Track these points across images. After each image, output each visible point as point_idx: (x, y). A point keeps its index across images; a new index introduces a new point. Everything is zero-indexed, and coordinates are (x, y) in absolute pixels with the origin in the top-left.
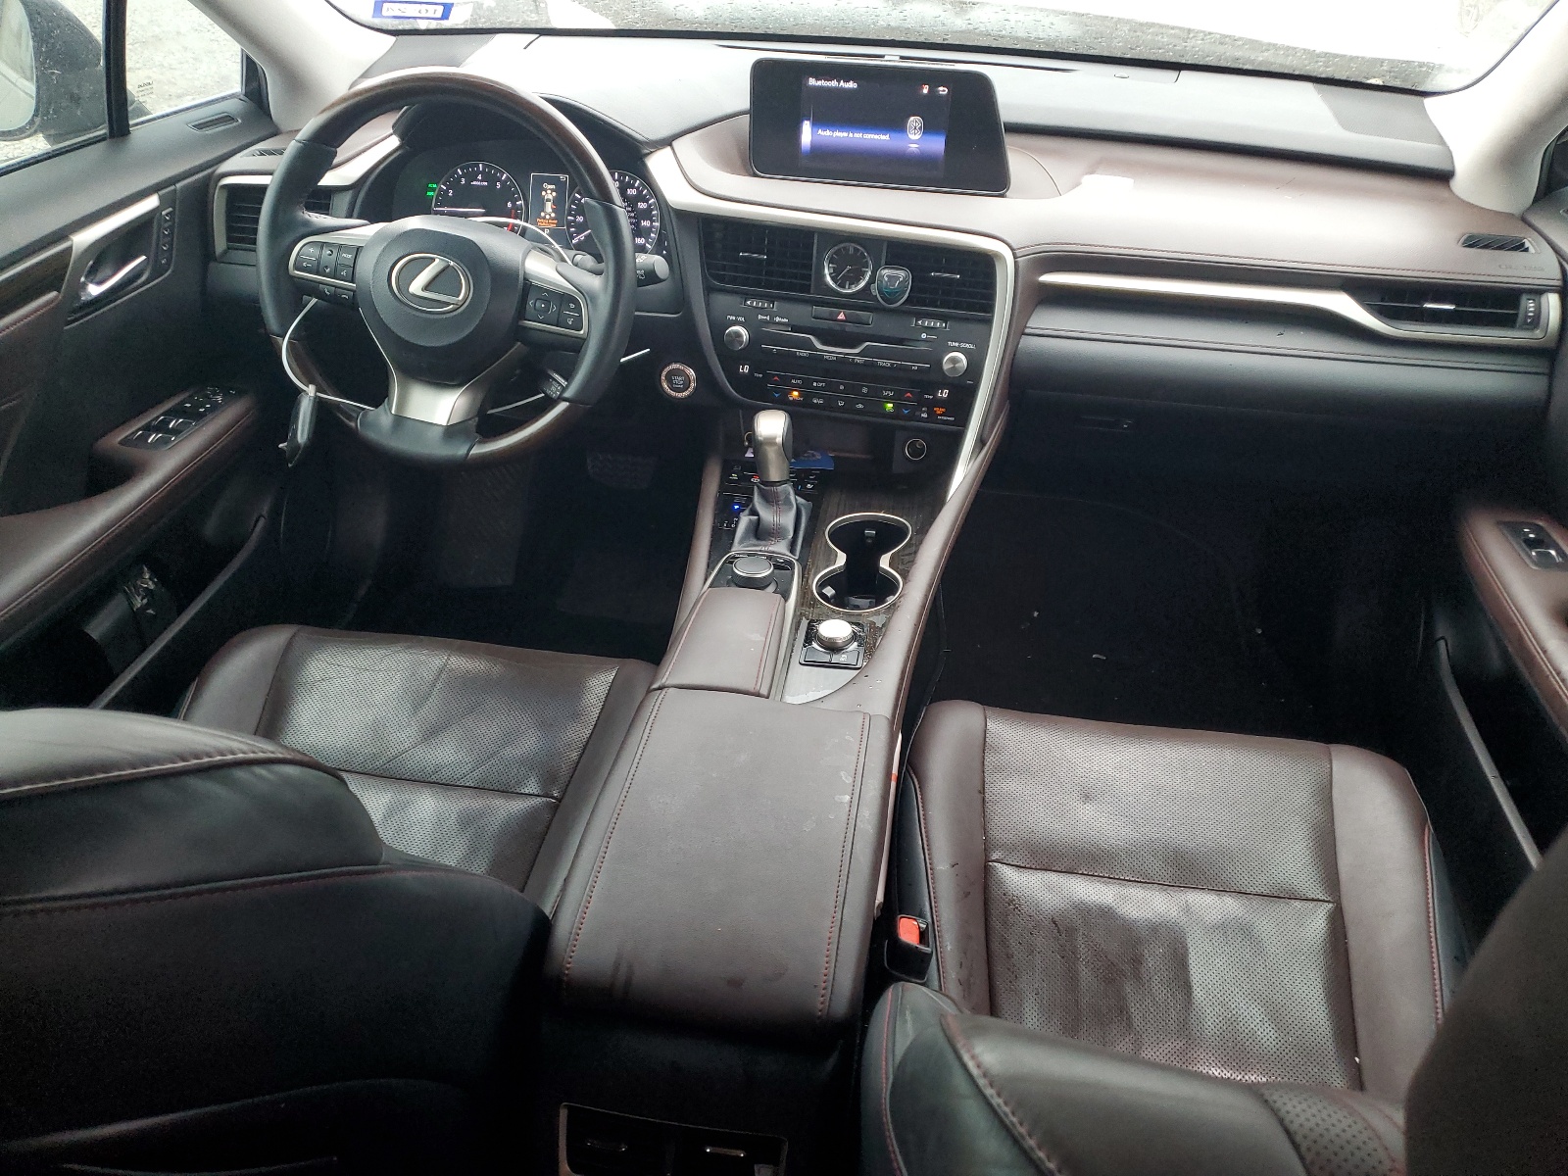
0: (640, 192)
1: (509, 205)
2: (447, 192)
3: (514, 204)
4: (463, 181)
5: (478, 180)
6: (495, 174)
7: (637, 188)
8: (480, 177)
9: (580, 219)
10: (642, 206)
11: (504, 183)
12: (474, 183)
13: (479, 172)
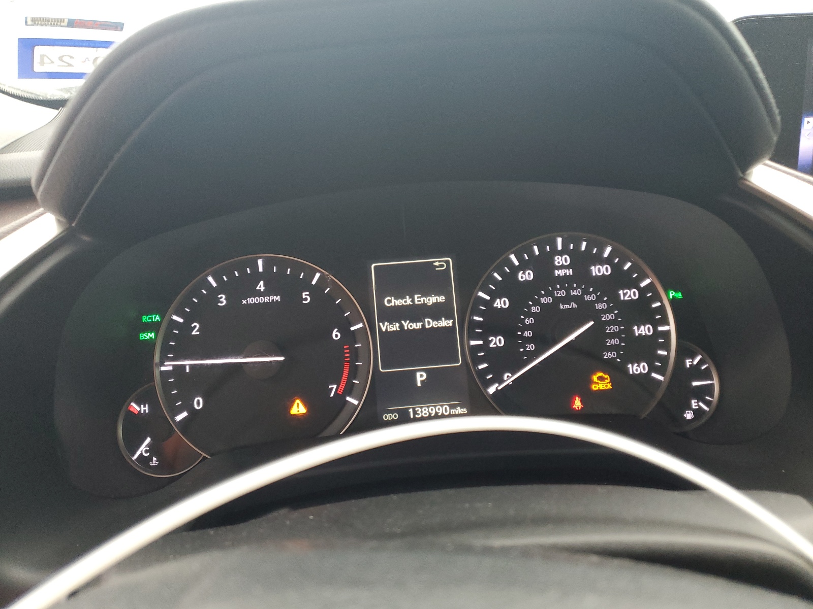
0: (617, 268)
1: (336, 335)
2: (185, 328)
3: (345, 331)
4: (223, 300)
5: (259, 294)
6: (295, 275)
7: (609, 261)
8: (261, 287)
9: (497, 341)
10: (629, 295)
11: (315, 291)
12: (251, 300)
13: (257, 277)
